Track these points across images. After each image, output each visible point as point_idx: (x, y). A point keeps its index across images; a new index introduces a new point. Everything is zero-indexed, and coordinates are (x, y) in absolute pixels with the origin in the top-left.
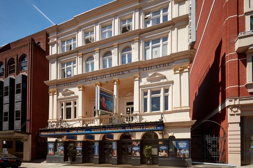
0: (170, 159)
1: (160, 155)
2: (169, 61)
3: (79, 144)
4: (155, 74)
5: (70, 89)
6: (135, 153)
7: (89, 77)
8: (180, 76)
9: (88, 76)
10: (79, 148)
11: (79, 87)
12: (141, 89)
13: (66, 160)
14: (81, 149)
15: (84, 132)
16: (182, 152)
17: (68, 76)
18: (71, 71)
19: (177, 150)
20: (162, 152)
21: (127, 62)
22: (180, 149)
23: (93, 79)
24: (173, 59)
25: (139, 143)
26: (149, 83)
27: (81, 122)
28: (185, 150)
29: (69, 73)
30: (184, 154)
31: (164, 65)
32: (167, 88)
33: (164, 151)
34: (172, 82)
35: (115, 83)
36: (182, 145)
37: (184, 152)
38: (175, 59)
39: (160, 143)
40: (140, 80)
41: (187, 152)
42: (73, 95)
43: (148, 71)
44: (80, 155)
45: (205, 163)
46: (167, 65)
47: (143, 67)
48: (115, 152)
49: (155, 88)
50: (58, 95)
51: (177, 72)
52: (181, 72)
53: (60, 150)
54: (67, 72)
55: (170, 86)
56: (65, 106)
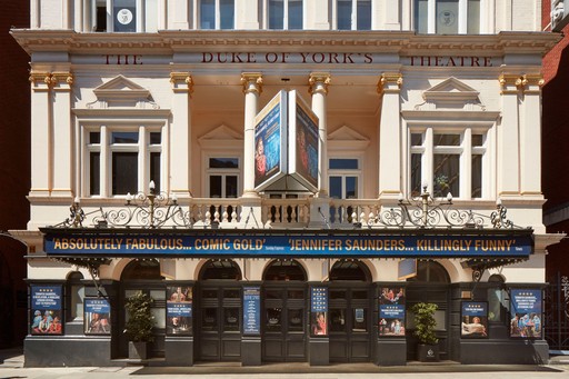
0: (492, 341)
1: (464, 332)
2: (488, 53)
3: (178, 294)
4: (449, 85)
5: (134, 80)
6: (388, 325)
7: (221, 48)
8: (519, 103)
9: (218, 43)
10: (181, 307)
11: (177, 81)
12: (404, 122)
13: (118, 352)
14: (188, 311)
15: (258, 248)
16: (525, 321)
17: (118, 26)
18: (133, 11)
19: (510, 317)
20: (471, 322)
21: (354, 27)
22: (520, 315)
23: (235, 57)
24: (501, 47)
25: (401, 293)
26: (431, 107)
27: (186, 209)
28: (532, 317)
29: (124, 17)
30: (530, 327)
31: (474, 61)
32: (479, 131)
33: (476, 319)
34: (497, 117)
35: (320, 87)
36: (526, 302)
37: (530, 323)
38: (507, 50)
39: (465, 294)
40: (402, 94)
41: (537, 321)
42: (148, 106)
43: (426, 68)
44: (182, 334)
45: (564, 352)
46: (481, 62)
47: (413, 52)
48: (323, 320)
49: (448, 127)
50: (74, 94)
51: (510, 88)
52: (522, 92)
53: (90, 316)
54: (116, 10)
55: (491, 126)
56: (109, 144)
